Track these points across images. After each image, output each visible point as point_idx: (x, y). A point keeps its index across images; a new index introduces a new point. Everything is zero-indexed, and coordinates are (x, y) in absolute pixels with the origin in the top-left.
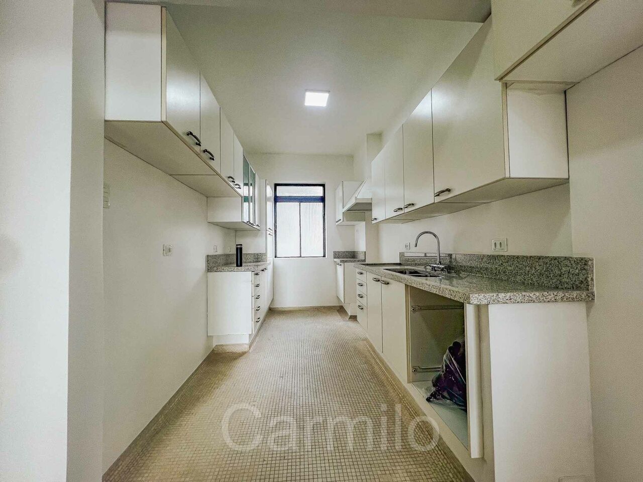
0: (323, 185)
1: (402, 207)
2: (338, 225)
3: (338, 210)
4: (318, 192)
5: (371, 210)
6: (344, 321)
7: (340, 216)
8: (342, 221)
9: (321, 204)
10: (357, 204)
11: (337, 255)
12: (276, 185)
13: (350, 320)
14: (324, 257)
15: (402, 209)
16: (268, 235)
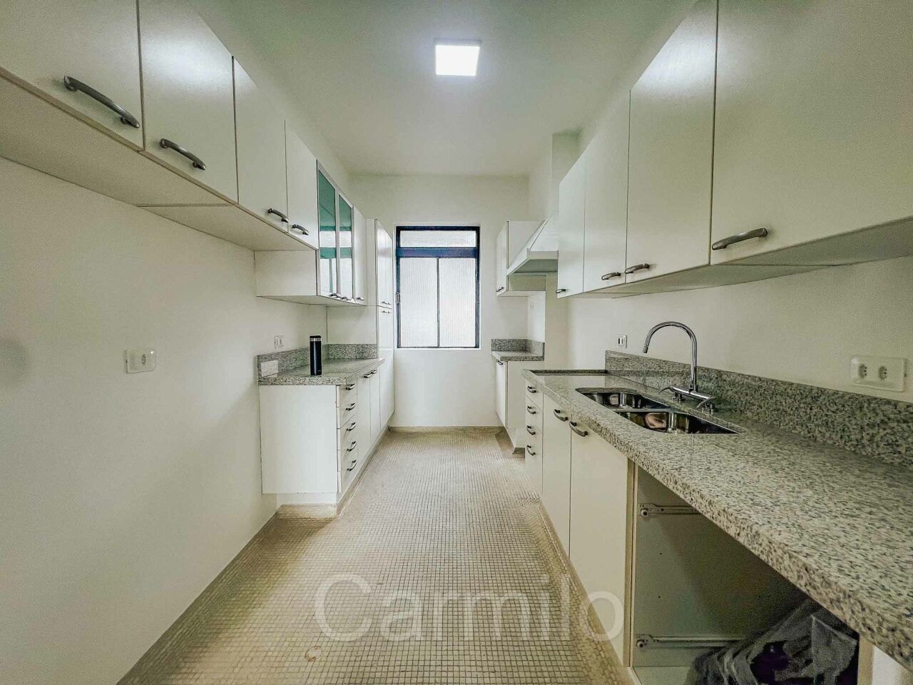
0: (477, 229)
1: (622, 271)
2: (499, 296)
3: (500, 270)
4: (469, 240)
5: (556, 271)
6: (504, 456)
7: (502, 282)
8: (505, 290)
9: (474, 260)
10: (530, 262)
11: (498, 345)
12: (399, 229)
13: (515, 455)
14: (476, 347)
15: (619, 275)
16: (380, 314)
